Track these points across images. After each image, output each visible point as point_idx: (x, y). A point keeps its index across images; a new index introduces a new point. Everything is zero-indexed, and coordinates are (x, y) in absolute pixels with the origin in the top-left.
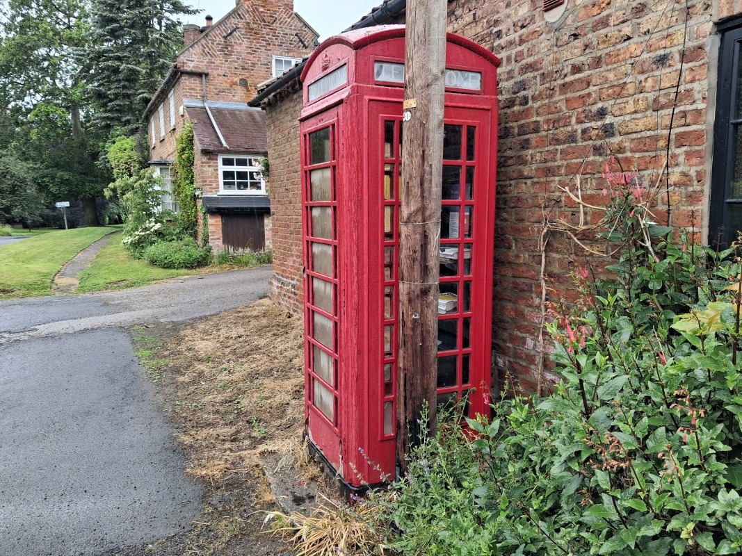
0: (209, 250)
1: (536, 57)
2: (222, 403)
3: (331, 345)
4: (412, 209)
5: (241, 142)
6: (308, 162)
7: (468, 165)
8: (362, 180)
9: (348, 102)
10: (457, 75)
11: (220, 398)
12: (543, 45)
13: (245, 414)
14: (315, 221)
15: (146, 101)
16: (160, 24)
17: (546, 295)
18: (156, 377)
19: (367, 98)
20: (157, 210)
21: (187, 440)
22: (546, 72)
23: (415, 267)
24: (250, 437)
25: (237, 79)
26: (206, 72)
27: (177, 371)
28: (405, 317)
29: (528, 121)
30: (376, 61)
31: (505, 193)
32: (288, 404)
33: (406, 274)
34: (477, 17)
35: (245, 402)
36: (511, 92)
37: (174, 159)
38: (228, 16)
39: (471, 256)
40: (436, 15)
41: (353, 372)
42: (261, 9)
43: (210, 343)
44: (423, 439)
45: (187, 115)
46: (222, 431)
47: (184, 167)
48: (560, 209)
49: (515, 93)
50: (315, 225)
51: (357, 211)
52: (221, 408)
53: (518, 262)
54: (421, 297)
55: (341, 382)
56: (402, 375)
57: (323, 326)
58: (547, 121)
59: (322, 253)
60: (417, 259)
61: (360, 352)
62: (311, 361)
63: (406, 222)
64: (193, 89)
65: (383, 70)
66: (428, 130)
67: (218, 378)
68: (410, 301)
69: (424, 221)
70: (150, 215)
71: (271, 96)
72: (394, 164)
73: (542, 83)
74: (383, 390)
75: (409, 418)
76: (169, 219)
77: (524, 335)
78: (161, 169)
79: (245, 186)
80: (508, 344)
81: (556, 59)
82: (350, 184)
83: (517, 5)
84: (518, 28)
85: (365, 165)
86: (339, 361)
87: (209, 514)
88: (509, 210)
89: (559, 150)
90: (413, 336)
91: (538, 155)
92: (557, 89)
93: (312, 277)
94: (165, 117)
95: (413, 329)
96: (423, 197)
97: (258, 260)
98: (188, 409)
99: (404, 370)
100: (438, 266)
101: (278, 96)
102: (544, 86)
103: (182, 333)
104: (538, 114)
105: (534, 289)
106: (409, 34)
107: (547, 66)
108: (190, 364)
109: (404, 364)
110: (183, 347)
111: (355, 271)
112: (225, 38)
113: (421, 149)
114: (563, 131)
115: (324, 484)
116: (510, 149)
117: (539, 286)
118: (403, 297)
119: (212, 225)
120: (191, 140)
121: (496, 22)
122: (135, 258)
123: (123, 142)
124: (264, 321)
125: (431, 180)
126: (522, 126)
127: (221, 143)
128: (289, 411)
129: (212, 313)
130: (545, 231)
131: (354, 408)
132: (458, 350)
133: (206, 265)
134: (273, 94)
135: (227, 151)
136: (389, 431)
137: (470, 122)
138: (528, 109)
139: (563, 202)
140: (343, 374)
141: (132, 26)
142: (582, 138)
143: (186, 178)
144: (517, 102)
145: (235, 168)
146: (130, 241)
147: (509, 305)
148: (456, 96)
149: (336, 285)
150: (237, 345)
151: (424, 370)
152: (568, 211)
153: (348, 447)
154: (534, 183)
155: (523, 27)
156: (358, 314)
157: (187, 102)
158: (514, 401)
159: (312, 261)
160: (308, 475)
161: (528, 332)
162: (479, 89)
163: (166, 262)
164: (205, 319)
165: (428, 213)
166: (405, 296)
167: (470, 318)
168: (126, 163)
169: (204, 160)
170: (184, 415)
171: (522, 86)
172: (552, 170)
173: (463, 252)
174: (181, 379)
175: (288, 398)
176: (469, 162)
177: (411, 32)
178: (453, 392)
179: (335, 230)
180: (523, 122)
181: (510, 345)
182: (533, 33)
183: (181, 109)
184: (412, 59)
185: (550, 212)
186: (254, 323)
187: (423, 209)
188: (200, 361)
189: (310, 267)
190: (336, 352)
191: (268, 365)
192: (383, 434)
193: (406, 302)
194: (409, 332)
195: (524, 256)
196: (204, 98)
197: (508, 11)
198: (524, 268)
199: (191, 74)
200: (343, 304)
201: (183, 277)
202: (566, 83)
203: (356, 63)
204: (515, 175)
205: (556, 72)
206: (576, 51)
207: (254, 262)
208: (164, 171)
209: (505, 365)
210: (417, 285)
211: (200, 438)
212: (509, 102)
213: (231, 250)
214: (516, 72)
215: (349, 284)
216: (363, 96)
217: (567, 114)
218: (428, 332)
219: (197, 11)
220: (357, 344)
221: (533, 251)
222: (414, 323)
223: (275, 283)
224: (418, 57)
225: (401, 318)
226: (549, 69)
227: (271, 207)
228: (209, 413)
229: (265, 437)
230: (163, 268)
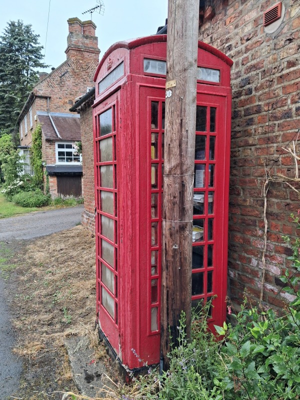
0: (50, 197)
1: (258, 60)
2: (45, 296)
3: (113, 264)
4: (173, 165)
5: (68, 135)
6: (98, 135)
7: (211, 135)
8: (135, 145)
9: (125, 88)
10: (203, 71)
11: (44, 292)
12: (264, 50)
13: (59, 304)
14: (102, 176)
15: (18, 114)
16: (27, 73)
17: (268, 228)
18: (7, 277)
19: (138, 84)
20: (21, 174)
21: (18, 324)
22: (266, 69)
23: (175, 209)
24: (61, 322)
25: (67, 100)
26: (50, 96)
27: (21, 272)
28: (167, 247)
29: (252, 105)
30: (145, 58)
31: (235, 156)
32: (87, 298)
33: (168, 214)
34: (213, 39)
35: (60, 296)
36: (238, 87)
37: (31, 145)
38: (62, 65)
39: (213, 200)
40: (191, 16)
41: (128, 286)
42: (81, 62)
43: (43, 254)
44: (181, 341)
45: (38, 120)
46: (43, 317)
47: (36, 149)
48: (277, 167)
49: (242, 87)
50: (102, 179)
51: (131, 167)
52: (44, 300)
53: (245, 204)
54: (180, 232)
55: (119, 293)
56: (165, 291)
57: (108, 250)
58: (268, 104)
59: (108, 198)
60: (176, 203)
61: (133, 271)
62: (100, 274)
63: (168, 175)
64: (42, 106)
65: (150, 65)
66: (185, 104)
67: (45, 278)
68: (171, 235)
69: (182, 174)
70: (16, 176)
71: (83, 105)
72: (158, 133)
73: (263, 77)
74: (151, 300)
75: (171, 324)
76: (28, 179)
77: (250, 256)
78: (24, 151)
79: (71, 160)
80: (237, 262)
81: (275, 59)
82: (126, 147)
83: (243, 25)
84: (244, 41)
85: (137, 133)
86: (118, 277)
87: (23, 389)
88: (238, 168)
89: (277, 125)
90: (174, 262)
91: (260, 129)
92: (275, 80)
93: (101, 215)
94: (28, 122)
95: (173, 257)
96: (181, 155)
97: (78, 202)
98: (23, 300)
99: (167, 287)
100: (192, 208)
101: (87, 104)
102: (265, 79)
103: (28, 247)
104: (260, 100)
105: (257, 224)
106: (170, 31)
107: (267, 65)
108: (29, 268)
109: (167, 283)
110: (26, 256)
111: (130, 212)
112: (61, 77)
113: (180, 118)
114: (279, 111)
115: (108, 364)
116: (239, 126)
117: (263, 221)
118: (166, 232)
119: (51, 182)
120: (40, 134)
121: (228, 40)
122: (8, 201)
123: (5, 137)
124: (77, 240)
125: (187, 142)
126: (247, 109)
127: (57, 136)
128: (88, 303)
129: (48, 234)
130: (267, 182)
131: (129, 313)
132: (204, 268)
133: (48, 205)
134: (84, 103)
135: (61, 140)
136: (155, 328)
137: (212, 104)
138: (251, 98)
139: (280, 161)
140: (121, 287)
141: (12, 74)
142: (296, 114)
143: (37, 156)
144: (244, 93)
145: (65, 150)
146: (5, 191)
147: (239, 235)
148: (203, 86)
149: (116, 221)
150: (60, 255)
151: (182, 289)
152: (285, 168)
153: (125, 340)
154: (257, 149)
155: (248, 40)
156: (132, 243)
157: (39, 113)
158: (250, 312)
159: (101, 204)
160: (97, 356)
161: (253, 254)
162: (218, 82)
163: (25, 203)
164: (42, 238)
165: (185, 167)
166: (167, 231)
167: (213, 244)
168: (7, 148)
169: (47, 145)
170: (19, 305)
171: (248, 81)
172: (271, 139)
173: (207, 198)
174: (22, 278)
175: (88, 293)
176: (212, 133)
177: (172, 30)
178: (201, 299)
179: (116, 182)
180: (248, 106)
181: (239, 263)
182: (256, 43)
183: (35, 117)
184: (173, 50)
185: (271, 169)
186: (71, 240)
187: (181, 164)
188: (36, 265)
189: (100, 208)
190: (116, 270)
191: (77, 270)
192: (150, 331)
193: (168, 236)
194: (170, 259)
195: (250, 201)
196: (48, 111)
197: (236, 30)
198: (250, 209)
199: (41, 97)
200: (121, 236)
201: (34, 212)
202: (283, 75)
203: (130, 59)
204: (242, 144)
205: (275, 68)
206: (291, 50)
207: (75, 203)
208: (25, 152)
209: (235, 276)
210: (177, 223)
211: (27, 322)
212: (238, 93)
213: (62, 196)
214: (243, 73)
215: (126, 221)
216: (135, 83)
217: (284, 98)
218: (185, 259)
219: (47, 66)
220: (131, 265)
221: (257, 197)
222: (175, 252)
223: (85, 216)
224: (177, 48)
225: (164, 247)
226: (269, 66)
227: (83, 171)
228: (36, 304)
229: (71, 322)
230: (23, 207)
